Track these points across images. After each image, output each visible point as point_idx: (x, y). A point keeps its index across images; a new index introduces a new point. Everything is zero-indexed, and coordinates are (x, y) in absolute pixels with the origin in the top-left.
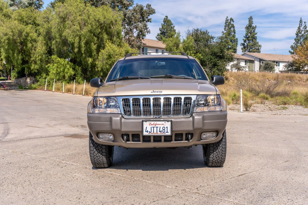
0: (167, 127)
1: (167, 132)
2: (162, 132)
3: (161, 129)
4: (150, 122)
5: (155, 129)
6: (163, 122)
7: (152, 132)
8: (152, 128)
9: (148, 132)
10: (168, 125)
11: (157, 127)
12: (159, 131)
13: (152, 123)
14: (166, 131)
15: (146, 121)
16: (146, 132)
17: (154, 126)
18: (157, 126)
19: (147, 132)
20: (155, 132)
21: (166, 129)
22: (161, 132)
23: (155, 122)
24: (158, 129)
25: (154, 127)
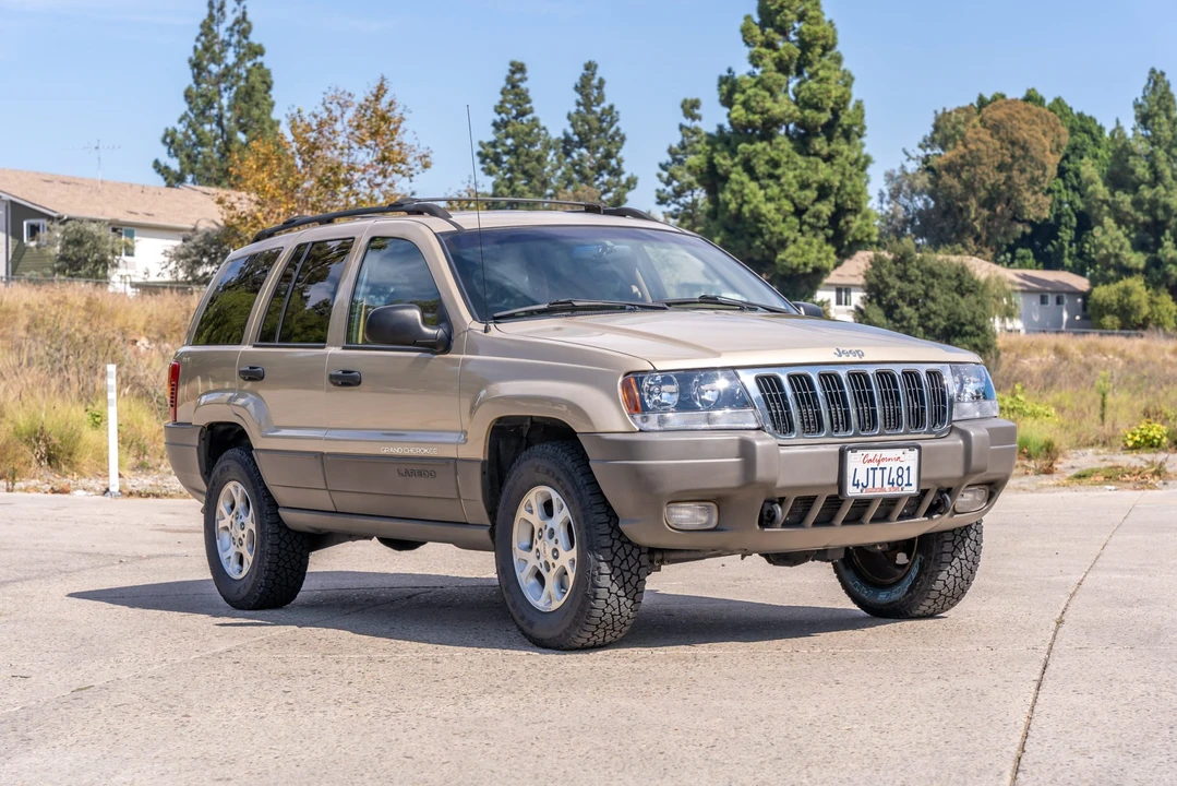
0: (908, 468)
1: (909, 485)
2: (895, 485)
3: (894, 476)
4: (865, 452)
5: (878, 473)
6: (898, 452)
7: (870, 486)
8: (871, 472)
9: (860, 487)
10: (910, 459)
11: (883, 469)
12: (889, 483)
13: (872, 454)
14: (906, 482)
15: (854, 450)
16: (854, 485)
17: (874, 465)
18: (882, 465)
19: (858, 485)
20: (878, 485)
21: (906, 472)
22: (893, 483)
23: (878, 452)
24: (886, 472)
25: (874, 469)
